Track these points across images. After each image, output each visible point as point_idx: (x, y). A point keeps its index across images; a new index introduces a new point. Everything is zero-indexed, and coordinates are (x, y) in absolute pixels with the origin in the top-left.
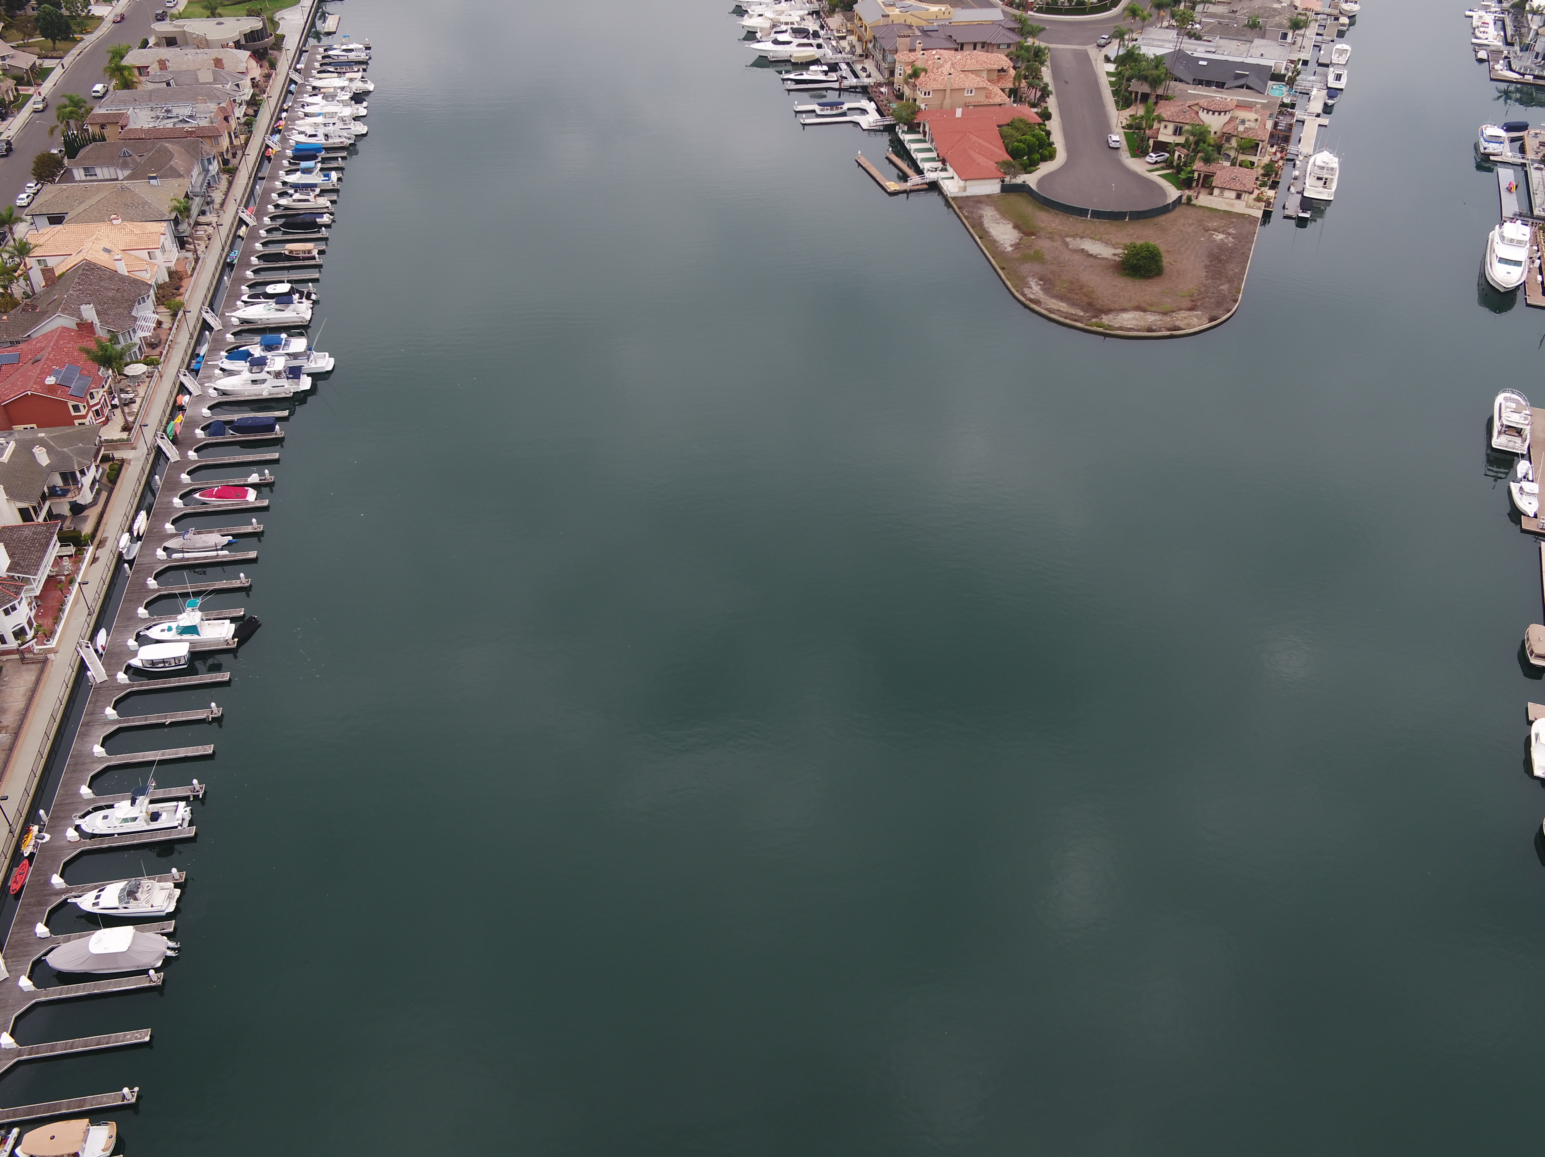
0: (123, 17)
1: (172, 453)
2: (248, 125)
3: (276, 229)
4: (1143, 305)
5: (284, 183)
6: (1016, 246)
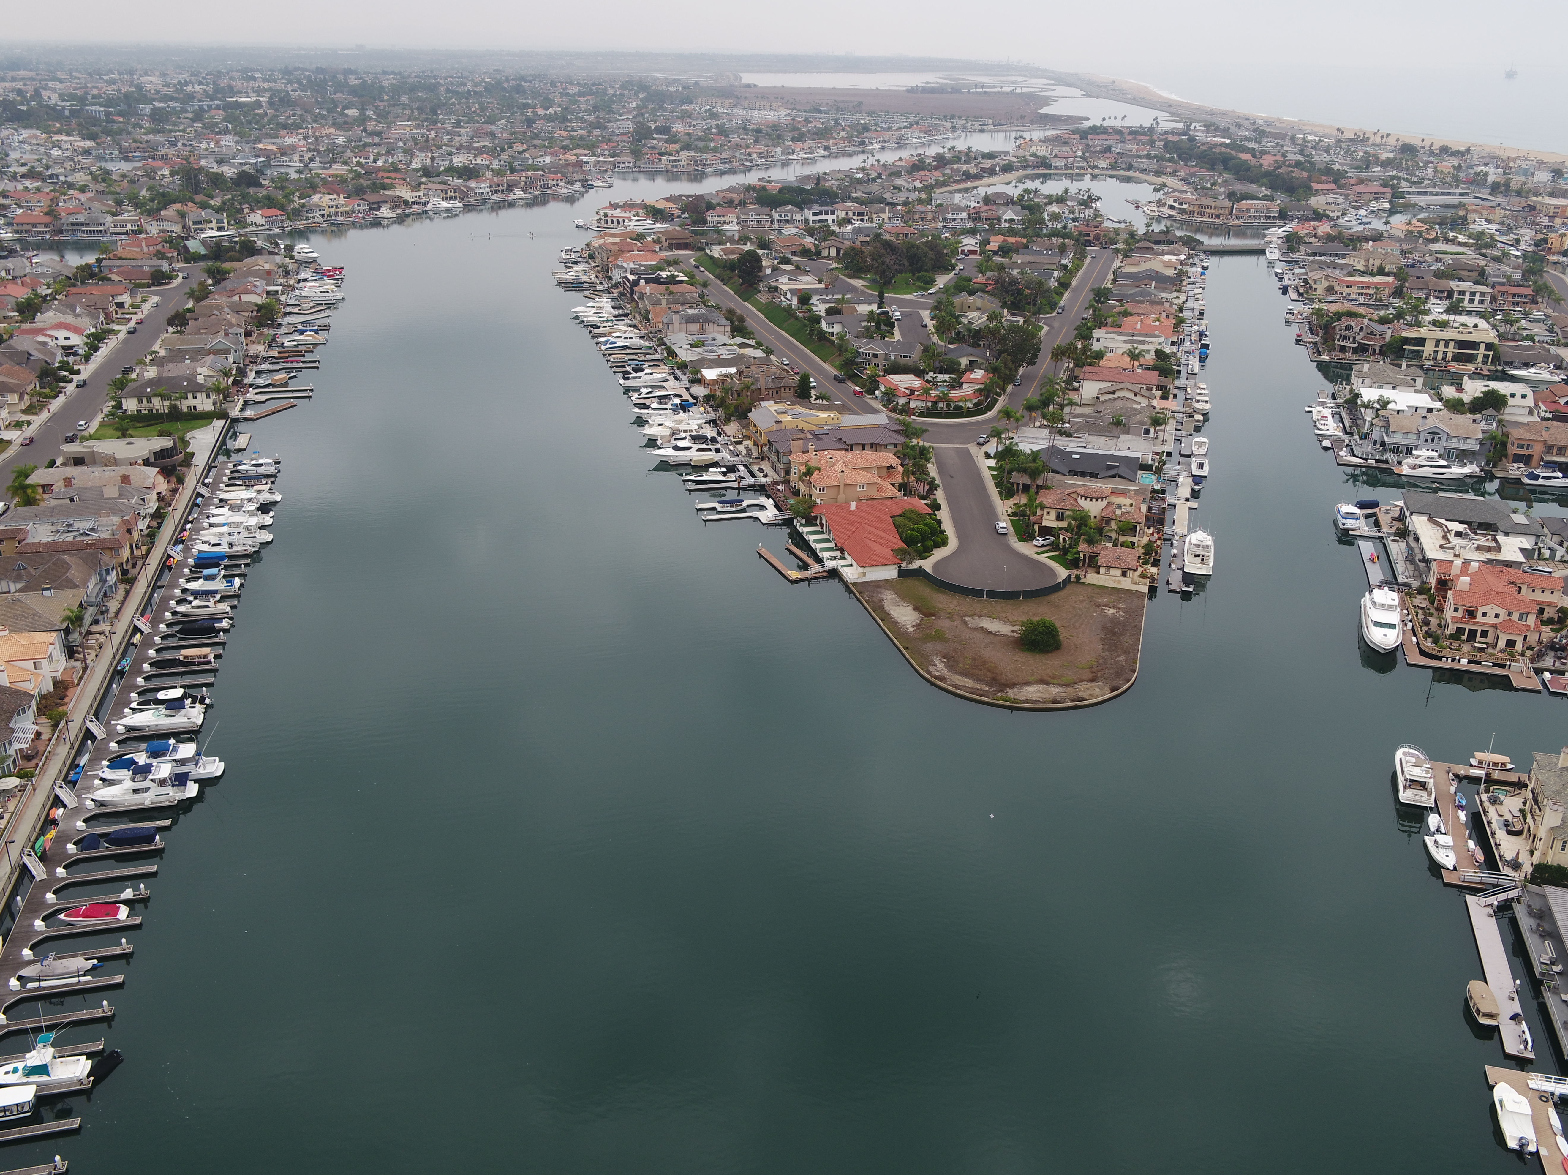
0: (31, 440)
1: (38, 871)
2: (151, 536)
3: (172, 636)
4: (1045, 678)
5: (184, 591)
6: (918, 627)
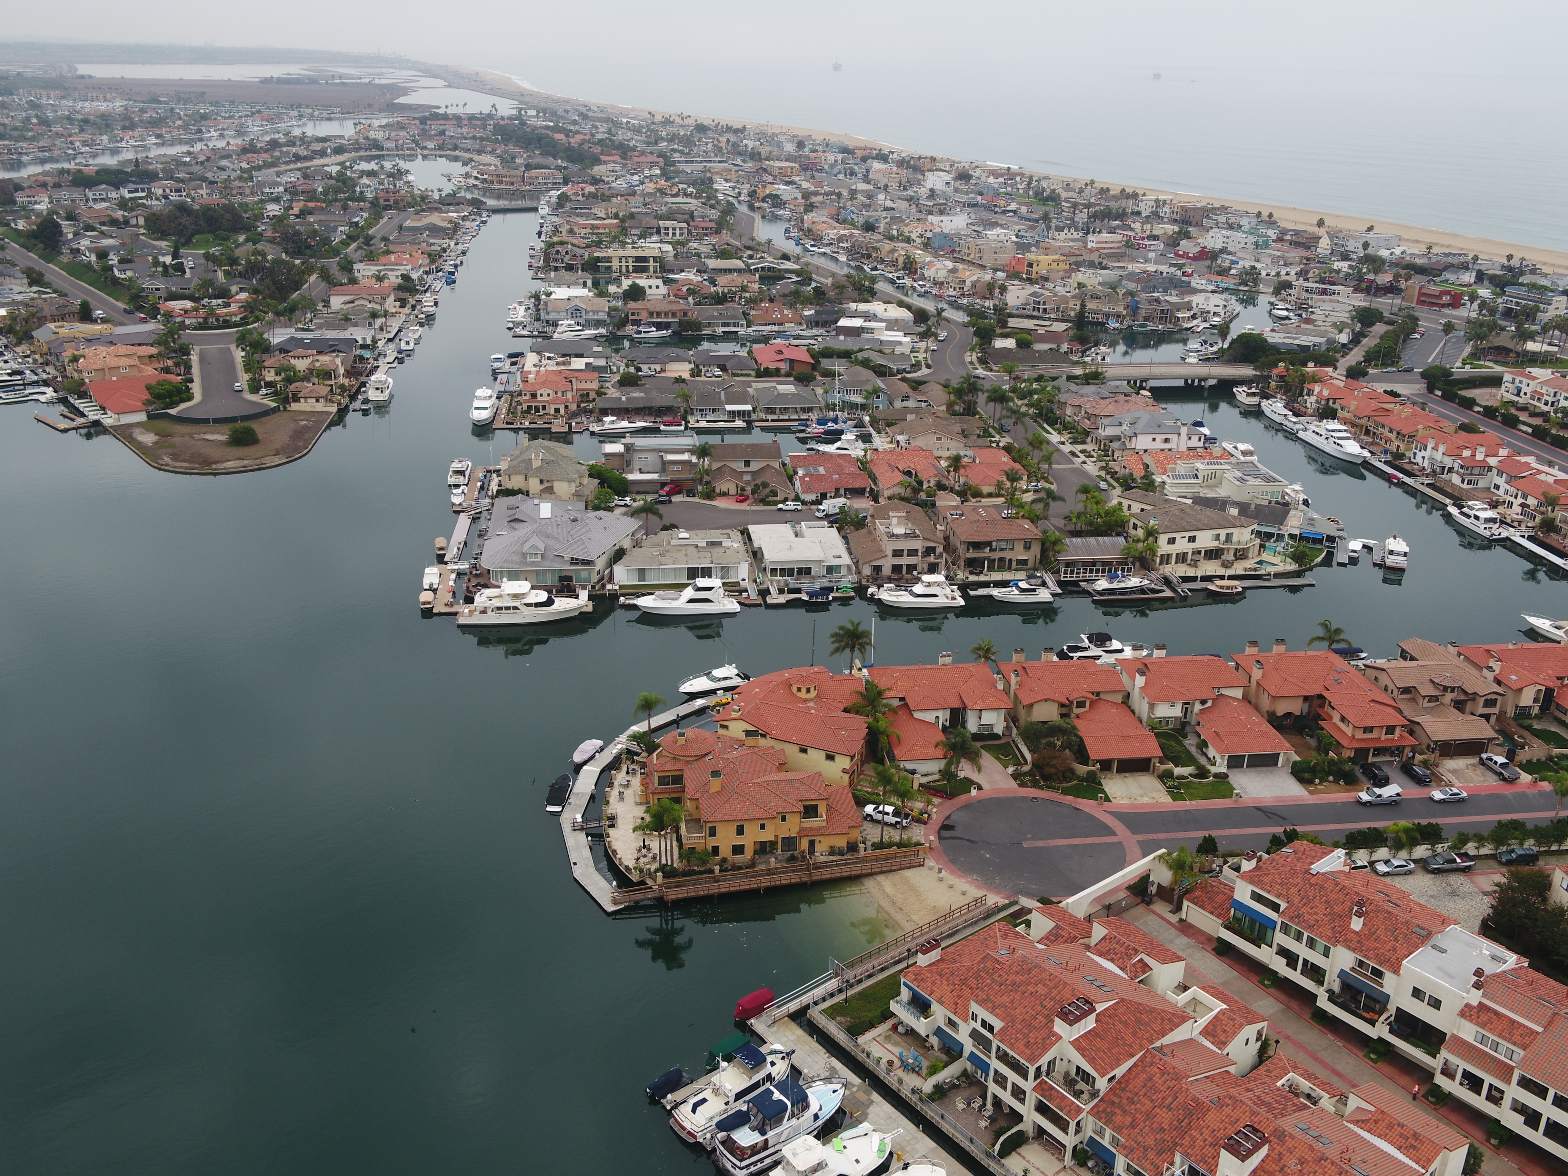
4: (242, 457)
6: (156, 443)
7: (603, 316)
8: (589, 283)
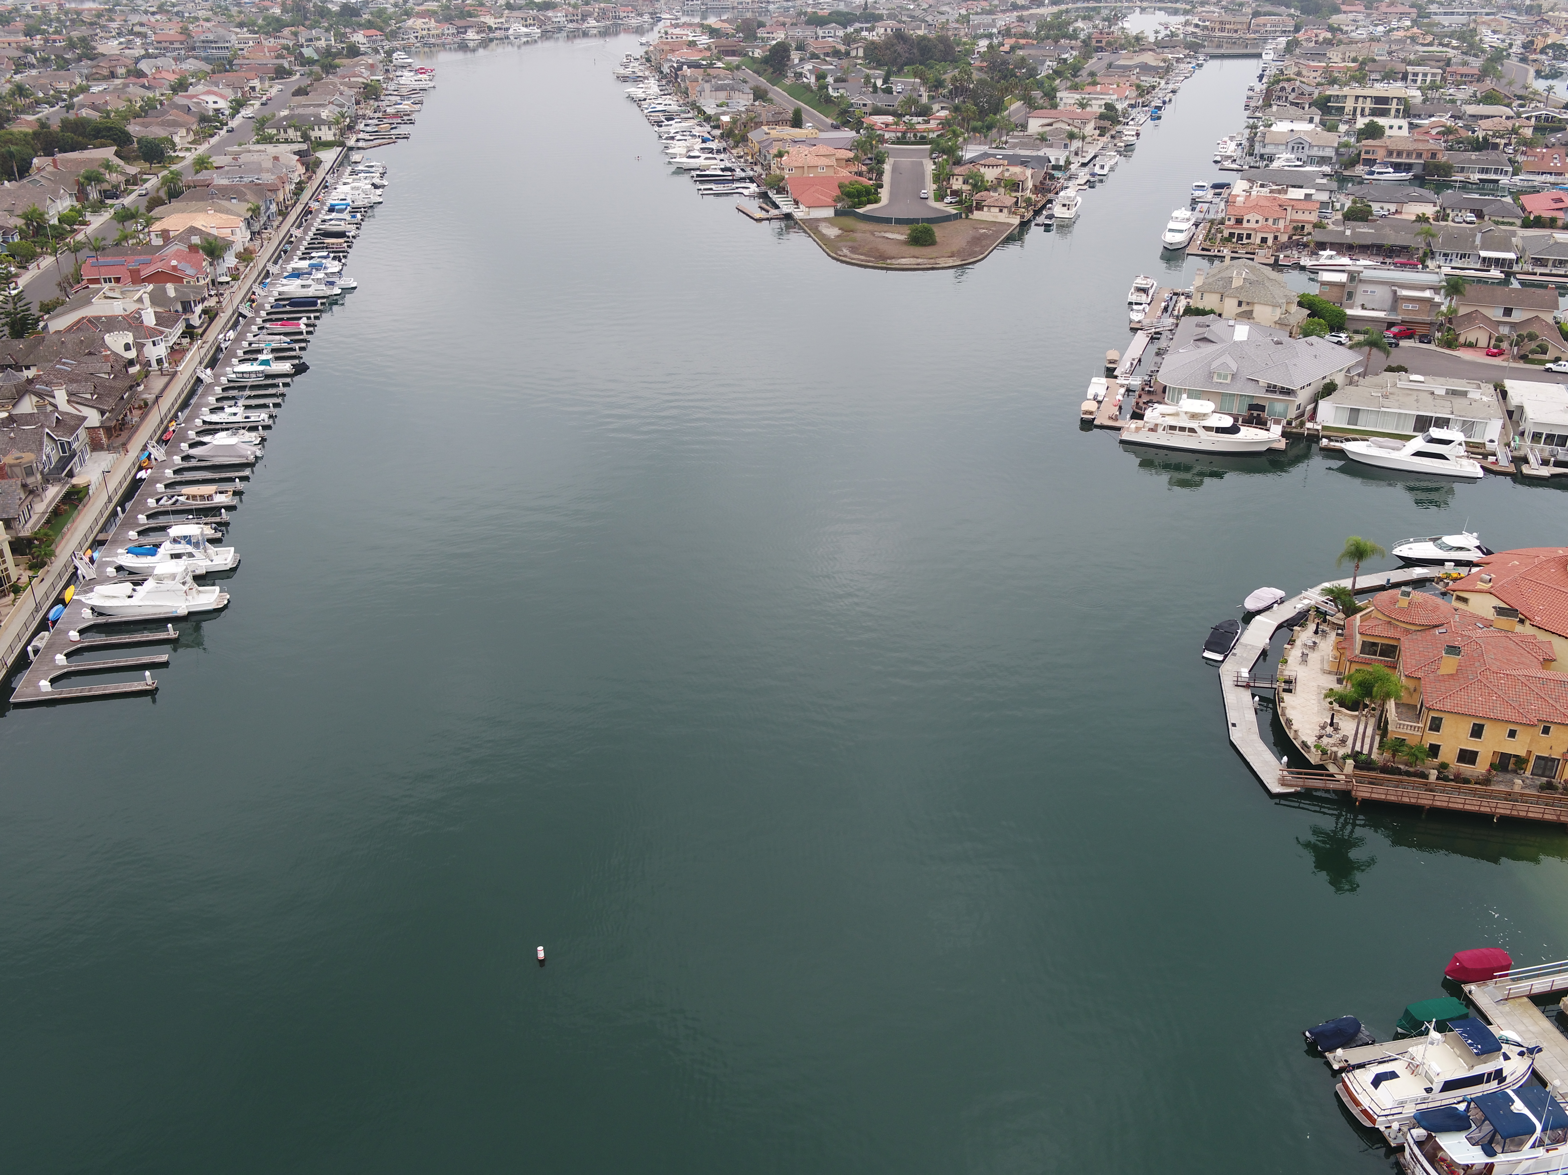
4: (918, 256)
6: (838, 236)
7: (1330, 153)
8: (1317, 119)
